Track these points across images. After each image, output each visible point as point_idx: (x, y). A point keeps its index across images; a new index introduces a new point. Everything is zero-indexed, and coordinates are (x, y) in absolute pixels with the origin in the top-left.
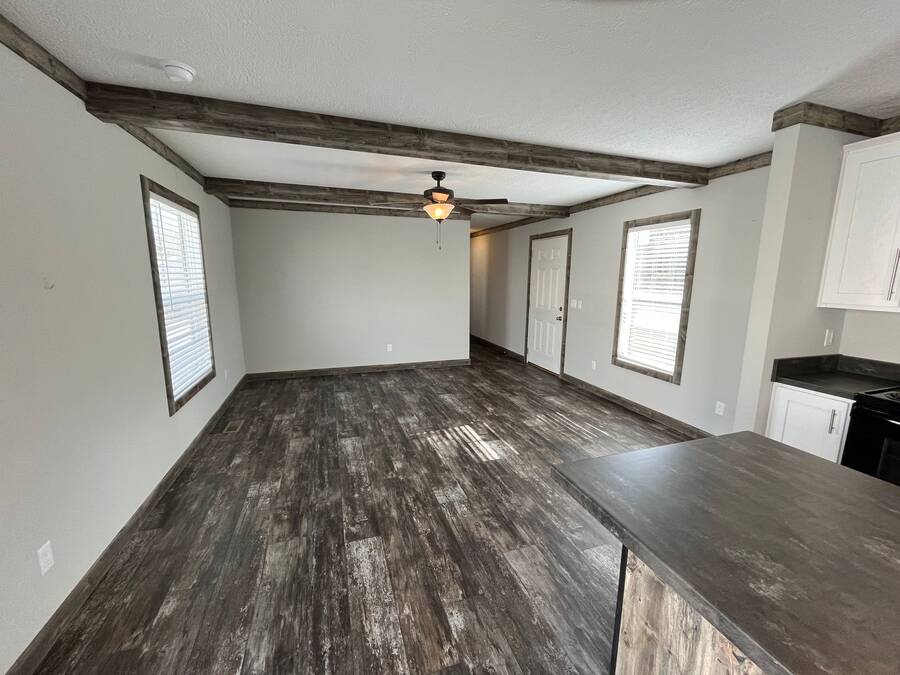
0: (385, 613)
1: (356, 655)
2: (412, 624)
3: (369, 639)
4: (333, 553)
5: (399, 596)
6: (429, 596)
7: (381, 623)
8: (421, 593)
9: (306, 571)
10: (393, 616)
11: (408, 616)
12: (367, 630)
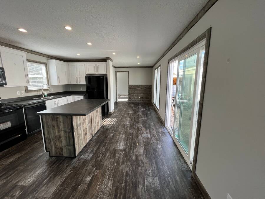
0: (104, 189)
2: (99, 183)
10: (103, 187)
11: (99, 185)
12: (112, 185)
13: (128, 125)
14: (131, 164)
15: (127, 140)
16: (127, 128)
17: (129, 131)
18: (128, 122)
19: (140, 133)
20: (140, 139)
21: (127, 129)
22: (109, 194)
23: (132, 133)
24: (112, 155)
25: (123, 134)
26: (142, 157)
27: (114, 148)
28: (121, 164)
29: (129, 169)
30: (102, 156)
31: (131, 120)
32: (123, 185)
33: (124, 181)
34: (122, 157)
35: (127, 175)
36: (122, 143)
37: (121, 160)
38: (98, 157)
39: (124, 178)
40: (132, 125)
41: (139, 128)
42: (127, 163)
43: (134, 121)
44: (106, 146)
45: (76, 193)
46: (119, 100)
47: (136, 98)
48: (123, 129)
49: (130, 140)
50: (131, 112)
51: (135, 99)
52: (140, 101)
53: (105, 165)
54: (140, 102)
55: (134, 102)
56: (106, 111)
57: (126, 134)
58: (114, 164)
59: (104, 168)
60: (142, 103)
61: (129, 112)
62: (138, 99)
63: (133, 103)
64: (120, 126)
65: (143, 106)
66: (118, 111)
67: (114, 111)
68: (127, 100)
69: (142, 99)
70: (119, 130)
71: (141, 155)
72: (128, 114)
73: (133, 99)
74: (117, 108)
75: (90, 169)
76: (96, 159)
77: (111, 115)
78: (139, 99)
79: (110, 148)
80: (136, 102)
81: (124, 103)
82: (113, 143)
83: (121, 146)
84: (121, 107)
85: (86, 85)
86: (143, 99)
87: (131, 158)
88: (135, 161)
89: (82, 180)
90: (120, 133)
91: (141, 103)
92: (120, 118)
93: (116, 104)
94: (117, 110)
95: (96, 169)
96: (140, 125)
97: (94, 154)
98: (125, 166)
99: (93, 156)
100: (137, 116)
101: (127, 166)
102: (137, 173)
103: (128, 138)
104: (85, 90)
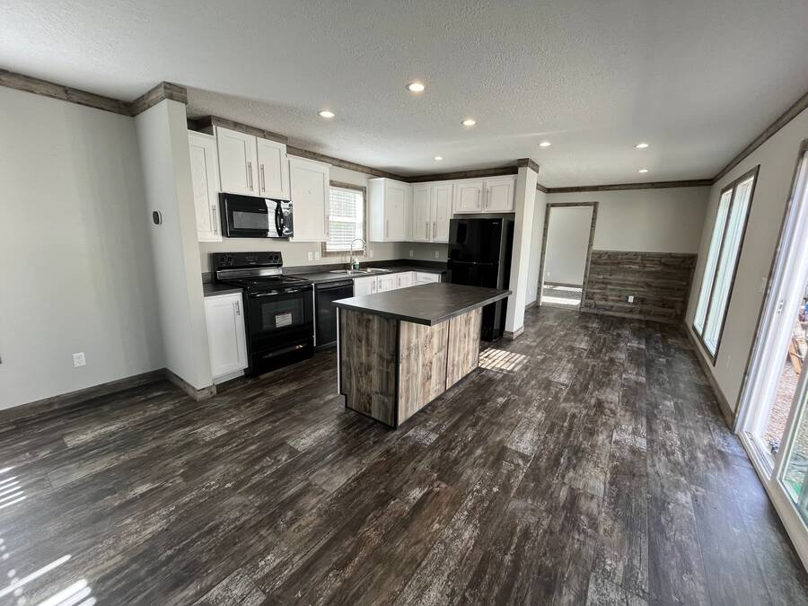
0: (452, 540)
1: (490, 533)
2: (442, 517)
3: (475, 534)
5: (430, 541)
6: (412, 520)
7: (460, 536)
8: (415, 527)
10: (448, 532)
11: (439, 522)
13: (563, 385)
14: (549, 511)
15: (550, 431)
16: (557, 393)
17: (563, 405)
18: (565, 375)
19: (604, 424)
20: (599, 443)
21: (556, 398)
22: (462, 560)
23: (574, 416)
24: (491, 458)
25: (539, 409)
26: (593, 505)
27: (501, 442)
28: (512, 495)
29: (538, 524)
30: (462, 450)
31: (579, 372)
32: (508, 558)
33: (512, 548)
34: (521, 477)
35: (526, 534)
36: (529, 435)
37: (516, 483)
38: (449, 449)
39: (515, 540)
40: (578, 387)
41: (606, 405)
42: (533, 499)
43: (592, 375)
44: (478, 428)
45: (383, 513)
46: (545, 299)
47: (613, 300)
48: (543, 392)
49: (559, 433)
50: (583, 345)
51: (611, 303)
52: (631, 311)
53: (464, 478)
54: (628, 316)
55: (601, 312)
56: (497, 325)
57: (548, 410)
58: (491, 487)
59: (460, 484)
60: (640, 321)
61: (577, 345)
62: (621, 305)
63: (601, 318)
64: (533, 382)
65: (637, 333)
66: (538, 334)
67: (522, 330)
68: (576, 302)
69: (638, 307)
70: (528, 394)
71: (592, 497)
72: (572, 349)
73: (603, 303)
74: (535, 322)
75: (423, 471)
76: (445, 451)
77: (510, 340)
78: (627, 305)
79: (487, 435)
80: (611, 313)
81: (562, 313)
82: (500, 425)
83: (524, 442)
84: (550, 323)
85: (450, 245)
86: (645, 308)
87: (552, 493)
88: (564, 507)
89: (400, 489)
90: (528, 403)
91: (631, 321)
92: (540, 357)
93: (534, 310)
94: (533, 331)
95: (439, 478)
96: (612, 396)
97: (442, 437)
98: (527, 507)
99: (437, 441)
100: (604, 361)
101: (532, 510)
102: (563, 548)
103: (553, 425)
104: (445, 259)
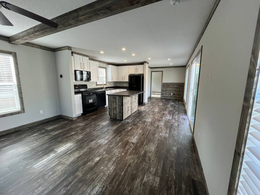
4: (140, 143)
9: (146, 142)
